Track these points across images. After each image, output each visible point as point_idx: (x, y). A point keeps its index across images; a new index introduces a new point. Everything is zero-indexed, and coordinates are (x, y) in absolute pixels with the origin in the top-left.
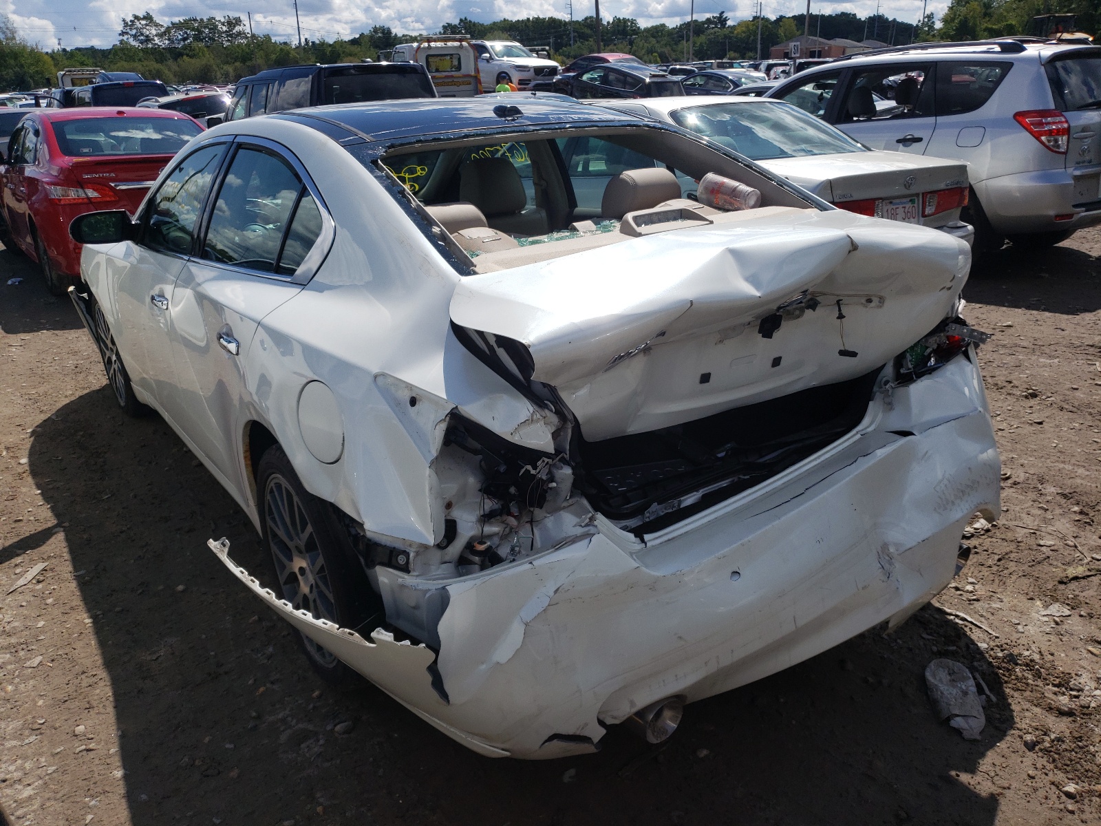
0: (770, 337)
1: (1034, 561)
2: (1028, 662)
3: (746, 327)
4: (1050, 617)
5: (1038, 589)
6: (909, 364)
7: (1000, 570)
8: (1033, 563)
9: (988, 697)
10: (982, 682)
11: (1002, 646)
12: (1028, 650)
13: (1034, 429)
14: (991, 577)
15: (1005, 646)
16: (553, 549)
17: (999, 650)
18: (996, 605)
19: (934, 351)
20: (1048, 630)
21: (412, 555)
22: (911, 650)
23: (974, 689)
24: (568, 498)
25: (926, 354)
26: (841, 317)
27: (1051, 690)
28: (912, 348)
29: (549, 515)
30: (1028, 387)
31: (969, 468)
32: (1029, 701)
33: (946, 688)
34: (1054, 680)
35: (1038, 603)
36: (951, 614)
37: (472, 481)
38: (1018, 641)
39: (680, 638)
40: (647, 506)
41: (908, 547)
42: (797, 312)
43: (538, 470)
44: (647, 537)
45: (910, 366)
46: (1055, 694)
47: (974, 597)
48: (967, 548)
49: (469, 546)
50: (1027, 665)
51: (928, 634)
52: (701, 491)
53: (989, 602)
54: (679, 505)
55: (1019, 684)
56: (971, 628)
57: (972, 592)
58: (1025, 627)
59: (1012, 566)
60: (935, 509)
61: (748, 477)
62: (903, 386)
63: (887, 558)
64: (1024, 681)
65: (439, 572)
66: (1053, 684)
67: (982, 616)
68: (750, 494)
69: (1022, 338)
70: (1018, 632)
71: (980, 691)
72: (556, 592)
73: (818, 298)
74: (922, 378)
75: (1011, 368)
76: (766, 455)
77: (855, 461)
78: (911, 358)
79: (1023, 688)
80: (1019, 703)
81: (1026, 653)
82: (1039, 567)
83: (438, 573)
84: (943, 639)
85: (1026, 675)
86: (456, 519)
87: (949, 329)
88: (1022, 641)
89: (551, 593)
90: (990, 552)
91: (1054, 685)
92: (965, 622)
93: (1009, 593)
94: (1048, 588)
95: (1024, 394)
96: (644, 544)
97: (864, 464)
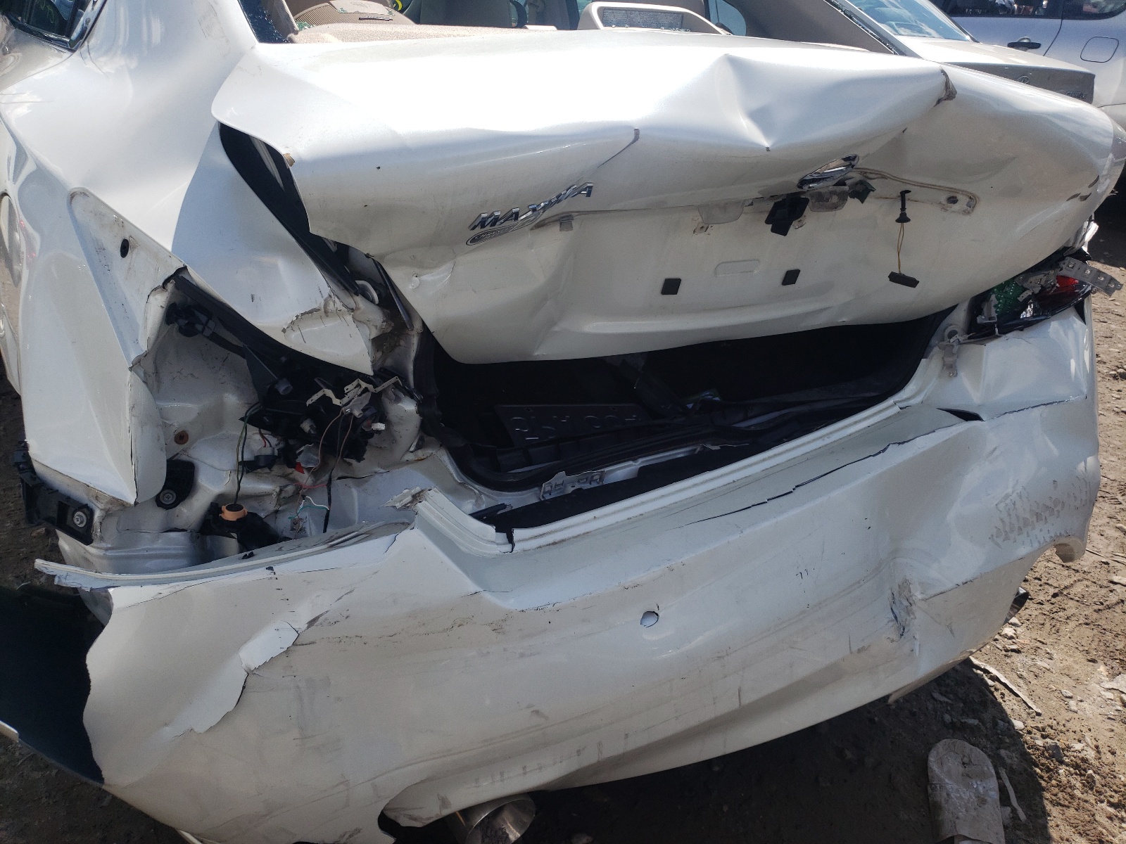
0: (784, 232)
1: (1102, 604)
2: (1079, 762)
3: (747, 209)
4: (1117, 693)
5: (1103, 648)
6: (993, 310)
7: (1054, 610)
8: (1101, 607)
9: (1014, 810)
10: (1008, 784)
11: (1044, 730)
12: (1080, 741)
13: (1121, 419)
14: (1041, 619)
15: (1049, 731)
16: (325, 546)
17: (1038, 735)
18: (1042, 663)
19: (1035, 297)
20: (1112, 713)
21: (98, 515)
22: (914, 714)
23: (995, 795)
24: (412, 449)
25: (1020, 299)
26: (903, 219)
27: (1106, 812)
28: (1001, 287)
29: (382, 471)
30: (1119, 365)
31: (1054, 481)
32: (1071, 825)
33: (955, 786)
34: (1111, 797)
35: (1102, 668)
36: (978, 668)
37: (234, 402)
38: (1067, 724)
39: (537, 712)
40: (549, 475)
41: (943, 589)
42: (835, 199)
43: (346, 400)
44: (518, 533)
45: (994, 315)
46: (1110, 818)
47: (1014, 647)
48: (1024, 594)
49: (214, 508)
50: (1076, 766)
51: (941, 694)
52: (640, 460)
53: (1033, 657)
54: (601, 479)
55: (1060, 795)
56: (1002, 694)
57: (1011, 638)
58: (1080, 703)
59: (1071, 607)
60: (992, 537)
61: (717, 448)
62: (974, 343)
63: (906, 603)
64: (1069, 790)
65: (159, 544)
66: (1109, 802)
67: (1021, 677)
68: (706, 481)
69: (1117, 303)
70: (1069, 710)
71: (1004, 800)
72: (311, 623)
73: (870, 182)
74: (1009, 335)
75: (1100, 338)
76: (755, 416)
77: (884, 451)
78: (997, 302)
79: (1067, 803)
80: (1057, 826)
81: (1078, 746)
82: (1107, 614)
83: (155, 546)
84: (962, 705)
85: (1073, 782)
86: (196, 462)
87: (1064, 266)
88: (1074, 725)
89: (302, 625)
90: (1044, 580)
91: (1111, 804)
92: (997, 683)
93: (1062, 647)
94: (1118, 648)
95: (1113, 372)
96: (510, 546)
97: (897, 456)
